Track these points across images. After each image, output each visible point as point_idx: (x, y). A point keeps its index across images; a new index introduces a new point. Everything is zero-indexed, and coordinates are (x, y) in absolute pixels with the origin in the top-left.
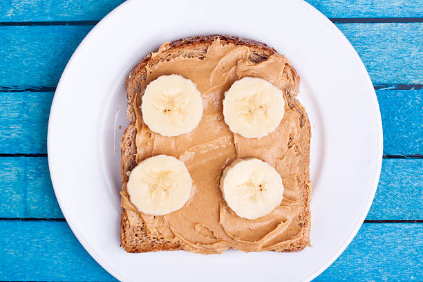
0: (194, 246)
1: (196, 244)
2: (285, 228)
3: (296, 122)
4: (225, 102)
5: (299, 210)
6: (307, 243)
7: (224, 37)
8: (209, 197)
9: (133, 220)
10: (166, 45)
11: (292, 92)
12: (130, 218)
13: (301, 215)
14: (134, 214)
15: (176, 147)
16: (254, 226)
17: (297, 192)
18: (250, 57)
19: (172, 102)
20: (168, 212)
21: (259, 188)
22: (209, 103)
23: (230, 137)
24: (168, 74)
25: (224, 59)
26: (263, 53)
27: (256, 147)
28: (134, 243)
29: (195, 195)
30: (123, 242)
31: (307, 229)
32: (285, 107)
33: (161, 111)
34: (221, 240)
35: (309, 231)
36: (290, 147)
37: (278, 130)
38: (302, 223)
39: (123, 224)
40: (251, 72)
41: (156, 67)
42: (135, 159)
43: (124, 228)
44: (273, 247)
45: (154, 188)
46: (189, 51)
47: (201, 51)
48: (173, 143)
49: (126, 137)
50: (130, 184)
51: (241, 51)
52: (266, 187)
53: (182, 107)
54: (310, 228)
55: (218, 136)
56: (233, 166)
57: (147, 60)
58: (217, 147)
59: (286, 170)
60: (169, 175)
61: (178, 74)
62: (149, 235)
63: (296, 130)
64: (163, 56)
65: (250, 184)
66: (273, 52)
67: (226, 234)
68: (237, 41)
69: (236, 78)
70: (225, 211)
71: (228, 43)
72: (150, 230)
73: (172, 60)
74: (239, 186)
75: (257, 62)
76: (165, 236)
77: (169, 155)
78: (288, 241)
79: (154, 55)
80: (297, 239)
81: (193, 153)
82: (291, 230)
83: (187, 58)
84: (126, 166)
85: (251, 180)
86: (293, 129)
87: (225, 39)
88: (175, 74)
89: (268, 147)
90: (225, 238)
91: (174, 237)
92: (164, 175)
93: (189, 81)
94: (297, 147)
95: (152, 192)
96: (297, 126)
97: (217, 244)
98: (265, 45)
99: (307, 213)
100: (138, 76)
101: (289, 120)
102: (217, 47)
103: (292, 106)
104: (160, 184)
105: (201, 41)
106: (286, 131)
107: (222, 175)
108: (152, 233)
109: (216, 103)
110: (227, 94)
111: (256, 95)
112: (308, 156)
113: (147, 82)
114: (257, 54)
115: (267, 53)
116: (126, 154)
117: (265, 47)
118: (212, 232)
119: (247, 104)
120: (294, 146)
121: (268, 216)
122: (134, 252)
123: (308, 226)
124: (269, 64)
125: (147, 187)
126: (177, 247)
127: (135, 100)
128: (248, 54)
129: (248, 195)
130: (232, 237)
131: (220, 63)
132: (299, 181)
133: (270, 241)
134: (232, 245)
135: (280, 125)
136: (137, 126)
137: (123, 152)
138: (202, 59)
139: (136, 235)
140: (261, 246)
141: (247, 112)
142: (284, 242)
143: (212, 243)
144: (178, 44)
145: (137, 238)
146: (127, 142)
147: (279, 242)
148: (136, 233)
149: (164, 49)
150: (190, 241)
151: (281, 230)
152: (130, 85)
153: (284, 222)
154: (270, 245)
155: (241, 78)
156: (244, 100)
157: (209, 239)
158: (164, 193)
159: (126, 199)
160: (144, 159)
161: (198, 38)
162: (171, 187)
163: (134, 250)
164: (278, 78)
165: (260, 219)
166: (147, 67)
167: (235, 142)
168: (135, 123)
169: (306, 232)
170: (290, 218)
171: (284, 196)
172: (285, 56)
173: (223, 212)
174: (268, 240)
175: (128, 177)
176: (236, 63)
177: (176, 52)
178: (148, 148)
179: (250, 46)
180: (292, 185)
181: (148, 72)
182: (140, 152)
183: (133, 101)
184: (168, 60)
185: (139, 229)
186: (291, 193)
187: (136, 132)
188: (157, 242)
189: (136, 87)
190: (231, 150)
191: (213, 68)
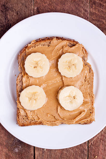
0: (47, 122)
1: (48, 122)
2: (84, 114)
3: (88, 71)
4: (59, 63)
5: (90, 107)
6: (94, 120)
7: (57, 37)
8: (53, 102)
9: (22, 112)
10: (34, 41)
11: (86, 59)
12: (21, 112)
13: (91, 109)
14: (23, 110)
15: (39, 82)
16: (71, 114)
17: (88, 99)
18: (68, 45)
19: (37, 63)
20: (36, 109)
21: (73, 98)
22: (52, 64)
23: (61, 78)
24: (35, 52)
25: (57, 46)
26: (73, 44)
27: (72, 81)
28: (23, 122)
29: (47, 102)
30: (18, 122)
31: (93, 114)
32: (83, 65)
33: (33, 67)
34: (58, 120)
35: (94, 115)
36: (85, 81)
37: (81, 74)
38: (91, 112)
39: (18, 114)
40: (69, 51)
41: (30, 50)
42: (22, 88)
43: (18, 116)
44: (80, 122)
45: (30, 99)
46: (44, 43)
47: (48, 43)
48: (38, 81)
49: (18, 79)
50: (20, 98)
51: (65, 43)
52: (76, 97)
53: (41, 66)
54: (94, 114)
55: (56, 77)
56: (62, 89)
57: (26, 47)
58: (56, 82)
59: (84, 90)
60: (37, 93)
61: (39, 52)
62: (29, 119)
63: (88, 74)
64: (33, 45)
65: (69, 96)
66: (77, 43)
67: (60, 117)
68: (63, 39)
69: (63, 53)
70: (60, 108)
71: (59, 40)
72: (29, 116)
73: (37, 47)
74: (65, 97)
75: (71, 47)
76: (35, 119)
77: (36, 85)
78: (86, 119)
79: (29, 45)
80: (89, 118)
81: (46, 85)
82: (87, 115)
83: (42, 46)
84: (19, 91)
85: (70, 95)
86: (86, 74)
87: (58, 38)
88: (38, 52)
89: (77, 81)
90: (60, 119)
91: (39, 119)
92: (34, 94)
93: (44, 55)
94: (88, 81)
95: (30, 101)
96: (88, 72)
97: (57, 121)
98: (74, 40)
99: (93, 108)
100: (23, 54)
101: (85, 70)
102: (55, 41)
103: (86, 64)
104: (33, 97)
105: (48, 39)
106: (84, 74)
107: (58, 93)
108: (30, 118)
109: (55, 64)
110: (59, 60)
111: (71, 60)
112: (93, 85)
113: (26, 56)
114: (71, 44)
115: (75, 43)
116: (19, 86)
117: (74, 41)
118: (55, 117)
119: (68, 64)
120: (87, 81)
121: (77, 109)
122: (23, 126)
123: (94, 113)
124: (76, 47)
125: (28, 98)
126: (41, 123)
127: (22, 64)
128: (67, 44)
129: (69, 101)
130: (63, 118)
131: (56, 48)
132: (89, 95)
133: (78, 120)
134: (63, 122)
135: (81, 72)
136: (23, 74)
137: (17, 85)
138: (49, 46)
139: (24, 119)
140: (75, 121)
141: (68, 67)
142: (84, 120)
143: (55, 121)
144: (39, 40)
145: (24, 120)
146: (19, 81)
147: (82, 120)
148: (23, 118)
149: (33, 42)
150: (46, 121)
151: (83, 115)
152: (20, 58)
153: (84, 112)
154: (78, 121)
155: (65, 53)
156: (67, 62)
157: (53, 120)
158: (35, 101)
159: (19, 104)
160: (26, 87)
161: (47, 38)
162: (37, 98)
163: (23, 125)
164: (80, 53)
165: (74, 111)
166: (26, 50)
167: (63, 80)
168: (22, 73)
169: (93, 116)
170: (86, 110)
171: (84, 101)
172: (82, 44)
173: (59, 108)
174: (78, 119)
175: (20, 95)
176: (63, 47)
177: (38, 43)
178: (27, 83)
179: (68, 40)
180: (87, 97)
181: (27, 52)
182: (24, 85)
183: (21, 64)
184: (35, 47)
185: (25, 116)
186: (86, 100)
187: (22, 77)
188: (32, 121)
189: (22, 58)
190: (61, 83)
191: (53, 50)
